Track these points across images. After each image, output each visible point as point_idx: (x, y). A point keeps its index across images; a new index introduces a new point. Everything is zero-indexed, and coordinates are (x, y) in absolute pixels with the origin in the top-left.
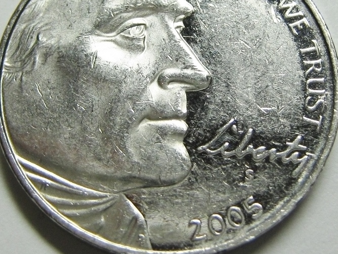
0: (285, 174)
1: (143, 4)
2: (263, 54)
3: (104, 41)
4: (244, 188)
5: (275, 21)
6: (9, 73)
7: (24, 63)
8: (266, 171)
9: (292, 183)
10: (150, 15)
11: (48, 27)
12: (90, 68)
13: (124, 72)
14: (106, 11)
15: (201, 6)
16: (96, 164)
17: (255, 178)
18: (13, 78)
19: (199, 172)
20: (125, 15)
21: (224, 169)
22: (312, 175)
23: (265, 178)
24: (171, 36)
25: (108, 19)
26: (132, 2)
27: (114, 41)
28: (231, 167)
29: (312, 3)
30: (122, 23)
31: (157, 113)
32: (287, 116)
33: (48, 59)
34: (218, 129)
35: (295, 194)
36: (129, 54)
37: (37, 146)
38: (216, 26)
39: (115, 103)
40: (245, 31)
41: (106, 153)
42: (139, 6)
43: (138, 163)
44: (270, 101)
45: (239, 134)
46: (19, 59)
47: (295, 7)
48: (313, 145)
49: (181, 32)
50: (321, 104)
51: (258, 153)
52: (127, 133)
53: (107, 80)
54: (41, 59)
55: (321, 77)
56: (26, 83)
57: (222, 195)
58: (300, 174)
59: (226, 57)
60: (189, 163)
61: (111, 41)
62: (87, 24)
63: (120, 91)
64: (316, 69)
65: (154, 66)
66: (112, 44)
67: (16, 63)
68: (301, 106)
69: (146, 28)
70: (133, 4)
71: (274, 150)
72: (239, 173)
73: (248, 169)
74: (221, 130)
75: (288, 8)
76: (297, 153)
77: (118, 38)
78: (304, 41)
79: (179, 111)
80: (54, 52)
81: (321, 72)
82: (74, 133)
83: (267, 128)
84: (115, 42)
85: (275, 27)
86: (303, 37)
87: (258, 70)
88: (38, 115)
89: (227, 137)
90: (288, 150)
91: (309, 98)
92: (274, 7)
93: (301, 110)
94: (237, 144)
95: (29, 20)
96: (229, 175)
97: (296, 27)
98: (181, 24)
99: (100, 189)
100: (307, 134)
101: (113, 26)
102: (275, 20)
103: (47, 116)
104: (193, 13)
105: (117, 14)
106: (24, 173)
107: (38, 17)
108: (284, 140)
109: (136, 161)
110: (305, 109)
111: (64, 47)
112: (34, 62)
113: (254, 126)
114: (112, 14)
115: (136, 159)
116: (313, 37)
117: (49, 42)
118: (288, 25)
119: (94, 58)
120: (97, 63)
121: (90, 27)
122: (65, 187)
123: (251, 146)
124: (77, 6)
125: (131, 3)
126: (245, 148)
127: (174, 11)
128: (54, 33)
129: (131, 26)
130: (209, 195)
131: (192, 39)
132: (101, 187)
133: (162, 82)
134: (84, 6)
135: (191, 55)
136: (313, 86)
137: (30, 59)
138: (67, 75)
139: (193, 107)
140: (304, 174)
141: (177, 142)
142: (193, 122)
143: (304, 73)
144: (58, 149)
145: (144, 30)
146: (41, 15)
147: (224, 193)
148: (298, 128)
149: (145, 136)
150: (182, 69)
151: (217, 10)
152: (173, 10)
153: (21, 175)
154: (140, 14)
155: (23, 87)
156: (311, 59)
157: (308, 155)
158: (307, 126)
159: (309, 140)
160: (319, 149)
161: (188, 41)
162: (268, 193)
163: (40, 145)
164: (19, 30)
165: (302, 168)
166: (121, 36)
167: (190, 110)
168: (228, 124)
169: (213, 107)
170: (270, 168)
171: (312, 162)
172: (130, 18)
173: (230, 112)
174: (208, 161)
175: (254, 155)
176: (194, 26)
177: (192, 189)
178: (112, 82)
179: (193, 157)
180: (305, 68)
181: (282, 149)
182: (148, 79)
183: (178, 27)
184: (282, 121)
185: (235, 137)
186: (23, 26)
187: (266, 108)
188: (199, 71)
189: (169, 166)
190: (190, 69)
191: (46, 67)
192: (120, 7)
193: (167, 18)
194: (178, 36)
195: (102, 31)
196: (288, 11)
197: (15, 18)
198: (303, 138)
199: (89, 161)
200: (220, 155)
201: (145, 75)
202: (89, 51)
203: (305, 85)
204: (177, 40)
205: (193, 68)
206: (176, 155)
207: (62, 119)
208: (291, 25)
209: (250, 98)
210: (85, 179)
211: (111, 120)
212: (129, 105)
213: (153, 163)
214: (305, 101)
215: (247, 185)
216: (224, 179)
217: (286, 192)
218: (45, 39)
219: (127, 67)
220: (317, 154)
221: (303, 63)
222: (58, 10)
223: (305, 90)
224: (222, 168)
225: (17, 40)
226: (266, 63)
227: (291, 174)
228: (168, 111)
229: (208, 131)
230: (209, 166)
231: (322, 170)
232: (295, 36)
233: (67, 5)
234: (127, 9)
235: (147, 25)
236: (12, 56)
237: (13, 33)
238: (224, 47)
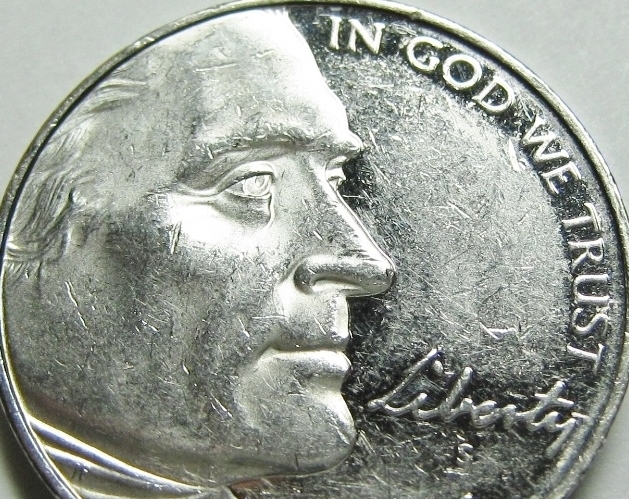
0: (531, 453)
1: (269, 136)
2: (493, 229)
3: (195, 203)
4: (455, 478)
5: (515, 169)
6: (17, 263)
7: (44, 243)
8: (496, 446)
9: (545, 469)
10: (282, 155)
11: (88, 178)
12: (168, 253)
13: (230, 261)
14: (198, 148)
15: (376, 140)
16: (177, 431)
17: (475, 459)
18: (23, 273)
19: (370, 447)
20: (234, 155)
21: (416, 443)
22: (582, 455)
23: (493, 461)
24: (320, 196)
25: (202, 163)
26: (248, 132)
27: (212, 204)
28: (430, 439)
29: (586, 134)
30: (229, 171)
31: (292, 338)
32: (536, 345)
33: (90, 236)
34: (407, 367)
35: (551, 489)
36: (241, 229)
37: (66, 397)
38: (405, 176)
39: (213, 319)
40: (460, 187)
41: (196, 411)
42: (261, 140)
43: (256, 431)
44: (505, 317)
45: (445, 378)
46: (34, 237)
47: (553, 142)
48: (585, 399)
49: (339, 188)
50: (601, 322)
51: (482, 412)
52: (236, 374)
53: (199, 276)
54: (77, 236)
55: (602, 272)
56: (47, 282)
57: (413, 492)
58: (559, 453)
59: (422, 235)
60: (352, 432)
61: (208, 203)
62: (163, 172)
63: (223, 297)
64: (593, 257)
65: (287, 251)
66: (210, 209)
67: (30, 245)
68: (563, 326)
69: (273, 180)
70: (249, 135)
71: (512, 407)
72: (445, 451)
73: (462, 442)
74: (413, 370)
75: (541, 144)
76: (555, 414)
77: (221, 199)
78: (569, 206)
79: (334, 333)
80: (100, 224)
81: (601, 264)
82: (136, 374)
83: (498, 366)
84: (214, 205)
85: (516, 179)
86: (567, 197)
87: (483, 259)
88: (70, 340)
89: (423, 383)
90: (538, 408)
91: (579, 310)
92: (514, 143)
93: (563, 333)
94: (442, 396)
95: (55, 165)
96: (427, 455)
97: (555, 179)
98: (339, 172)
99: (184, 479)
100: (574, 378)
101: (212, 176)
102: (517, 166)
103: (86, 343)
104: (362, 153)
105: (219, 154)
106: (43, 449)
107: (72, 159)
108: (531, 388)
109: (252, 426)
110: (571, 332)
111: (119, 216)
112: (63, 243)
113: (475, 362)
114: (210, 154)
115: (251, 423)
116: (587, 198)
117: (91, 205)
118: (539, 175)
119: (176, 235)
120: (180, 244)
121: (168, 178)
122: (118, 475)
123: (469, 400)
124: (144, 138)
125: (245, 134)
126: (456, 404)
127: (327, 150)
128: (101, 189)
129: (246, 177)
130: (389, 490)
131: (360, 200)
132: (186, 475)
133: (302, 280)
134: (157, 140)
135: (358, 231)
136: (586, 288)
137: (55, 236)
138: (124, 265)
139: (360, 327)
140: (569, 452)
141: (330, 392)
142: (359, 354)
143: (570, 264)
144: (106, 403)
145: (270, 183)
146: (77, 155)
147: (417, 488)
148: (557, 367)
149: (268, 381)
150: (340, 256)
151: (407, 148)
152: (325, 146)
153: (36, 452)
154: (262, 154)
155: (42, 288)
156: (583, 239)
157: (576, 418)
158: (573, 362)
159: (577, 389)
160: (596, 407)
161: (352, 204)
162: (499, 488)
163: (72, 396)
164: (35, 182)
165: (565, 442)
166: (227, 194)
167: (355, 333)
168: (426, 359)
169: (398, 326)
170: (503, 441)
171: (582, 431)
172: (243, 161)
173: (429, 336)
174: (388, 427)
175: (474, 416)
176: (363, 177)
177: (357, 480)
178: (209, 279)
179: (360, 420)
180: (571, 254)
181: (527, 406)
182: (276, 275)
183: (333, 179)
184: (528, 353)
185: (438, 383)
186: (44, 176)
187: (497, 330)
188: (372, 260)
189: (314, 436)
190: (354, 256)
191: (85, 252)
192: (225, 141)
193: (312, 162)
194: (333, 196)
195: (190, 186)
196: (541, 149)
197: (29, 160)
198: (567, 387)
199: (163, 426)
200: (409, 416)
201: (270, 266)
202: (166, 223)
203: (572, 287)
204: (332, 203)
205: (360, 254)
206: (326, 417)
207: (114, 348)
208: (544, 175)
209: (468, 311)
210: (155, 460)
211: (206, 351)
212: (240, 322)
213: (284, 430)
214: (571, 316)
215: (459, 472)
216: (417, 462)
217: (535, 486)
218: (83, 201)
219: (237, 253)
220: (593, 415)
221: (567, 246)
222: (109, 146)
223: (571, 296)
224: (413, 441)
225: (32, 202)
226: (497, 246)
227: (543, 454)
228: (312, 333)
229: (389, 372)
230: (388, 437)
231: (601, 445)
232: (554, 195)
233: (126, 137)
234: (237, 144)
235: (276, 175)
236: (23, 230)
237: (24, 189)
238: (419, 216)
